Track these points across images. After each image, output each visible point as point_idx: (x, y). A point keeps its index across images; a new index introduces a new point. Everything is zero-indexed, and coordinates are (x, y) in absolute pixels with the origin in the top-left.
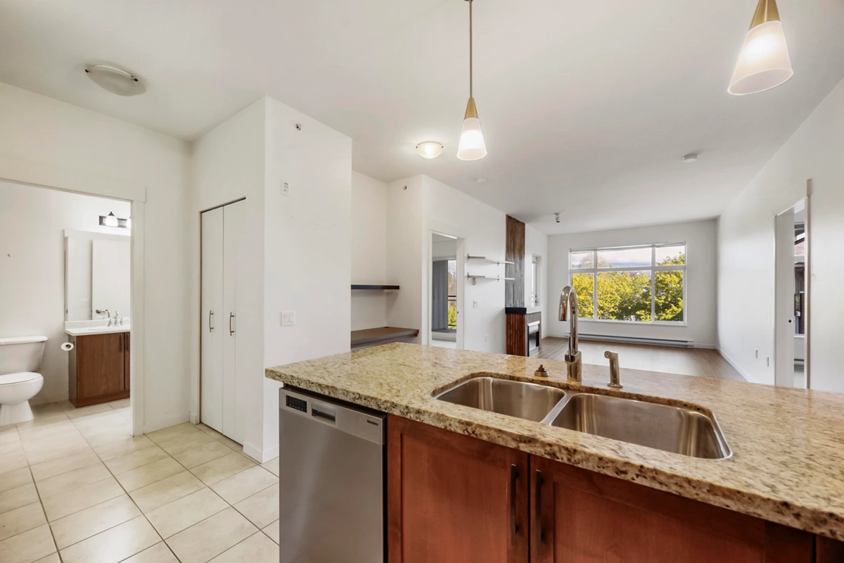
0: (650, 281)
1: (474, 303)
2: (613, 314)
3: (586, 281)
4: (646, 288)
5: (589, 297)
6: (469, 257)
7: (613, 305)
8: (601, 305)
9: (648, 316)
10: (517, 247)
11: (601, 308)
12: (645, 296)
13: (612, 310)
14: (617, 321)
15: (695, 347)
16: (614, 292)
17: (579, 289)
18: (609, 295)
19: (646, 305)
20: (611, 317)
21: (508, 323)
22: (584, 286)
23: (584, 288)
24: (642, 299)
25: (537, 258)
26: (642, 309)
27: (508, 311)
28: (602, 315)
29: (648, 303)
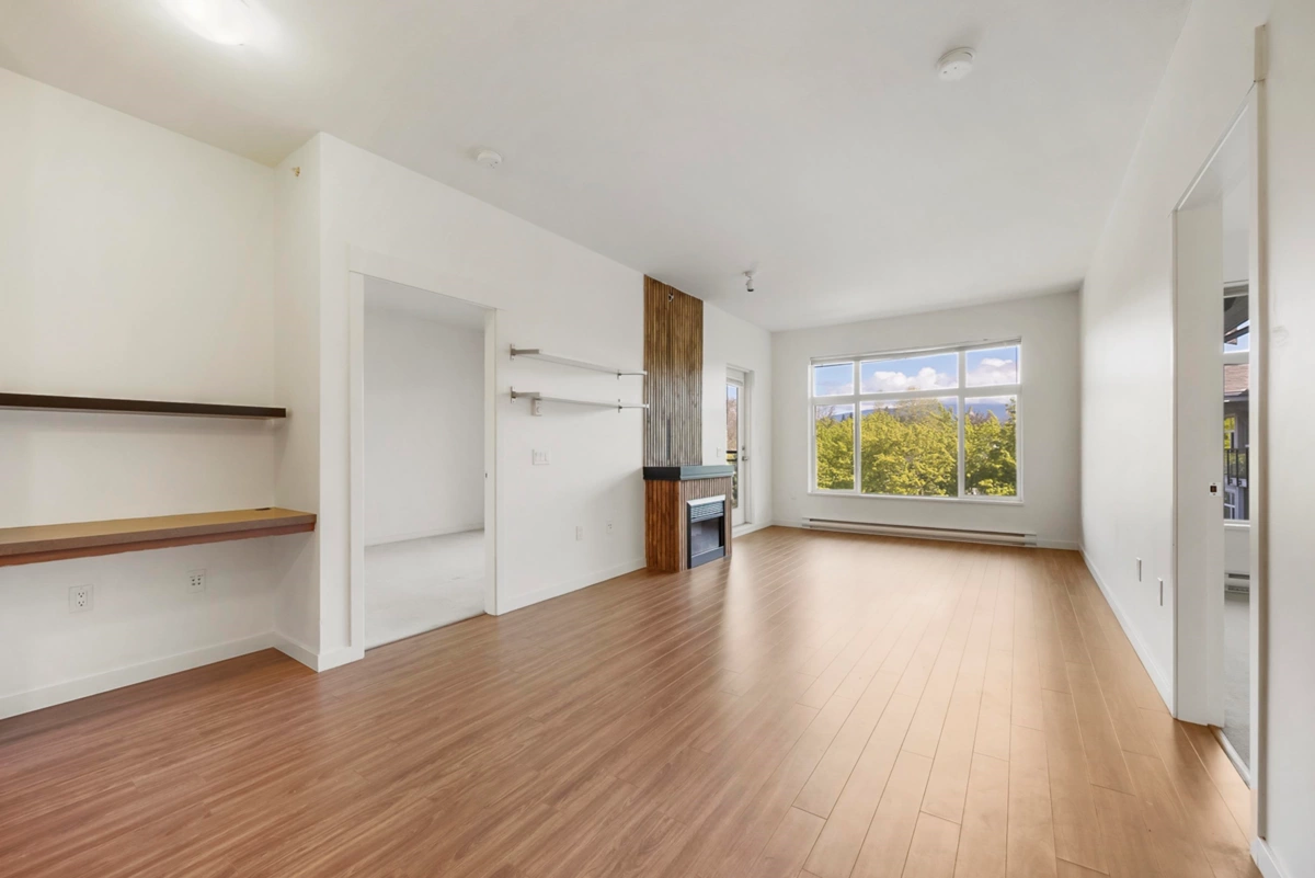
0: (1003, 431)
1: (534, 454)
2: (941, 485)
3: (898, 432)
4: (995, 443)
5: (902, 459)
6: (514, 352)
7: (942, 470)
8: (923, 472)
9: (999, 489)
10: (679, 347)
11: (922, 476)
12: (994, 455)
13: (941, 479)
14: (948, 498)
15: (1039, 546)
16: (943, 450)
17: (887, 446)
18: (937, 455)
19: (995, 470)
20: (940, 491)
21: (649, 499)
22: (895, 439)
23: (896, 443)
24: (989, 460)
25: (745, 374)
26: (991, 477)
27: (650, 474)
28: (925, 487)
29: (998, 466)
